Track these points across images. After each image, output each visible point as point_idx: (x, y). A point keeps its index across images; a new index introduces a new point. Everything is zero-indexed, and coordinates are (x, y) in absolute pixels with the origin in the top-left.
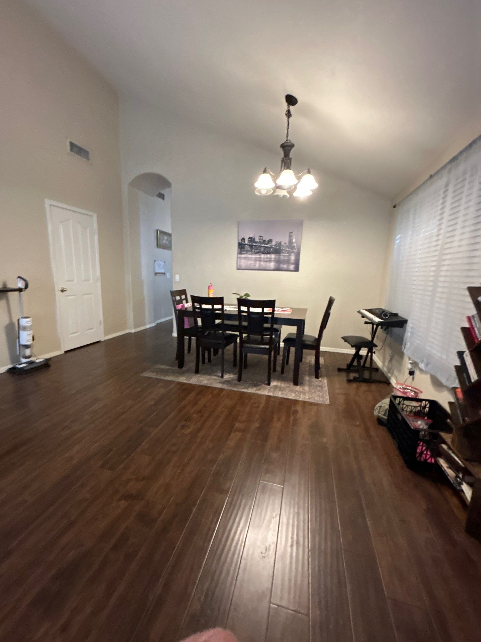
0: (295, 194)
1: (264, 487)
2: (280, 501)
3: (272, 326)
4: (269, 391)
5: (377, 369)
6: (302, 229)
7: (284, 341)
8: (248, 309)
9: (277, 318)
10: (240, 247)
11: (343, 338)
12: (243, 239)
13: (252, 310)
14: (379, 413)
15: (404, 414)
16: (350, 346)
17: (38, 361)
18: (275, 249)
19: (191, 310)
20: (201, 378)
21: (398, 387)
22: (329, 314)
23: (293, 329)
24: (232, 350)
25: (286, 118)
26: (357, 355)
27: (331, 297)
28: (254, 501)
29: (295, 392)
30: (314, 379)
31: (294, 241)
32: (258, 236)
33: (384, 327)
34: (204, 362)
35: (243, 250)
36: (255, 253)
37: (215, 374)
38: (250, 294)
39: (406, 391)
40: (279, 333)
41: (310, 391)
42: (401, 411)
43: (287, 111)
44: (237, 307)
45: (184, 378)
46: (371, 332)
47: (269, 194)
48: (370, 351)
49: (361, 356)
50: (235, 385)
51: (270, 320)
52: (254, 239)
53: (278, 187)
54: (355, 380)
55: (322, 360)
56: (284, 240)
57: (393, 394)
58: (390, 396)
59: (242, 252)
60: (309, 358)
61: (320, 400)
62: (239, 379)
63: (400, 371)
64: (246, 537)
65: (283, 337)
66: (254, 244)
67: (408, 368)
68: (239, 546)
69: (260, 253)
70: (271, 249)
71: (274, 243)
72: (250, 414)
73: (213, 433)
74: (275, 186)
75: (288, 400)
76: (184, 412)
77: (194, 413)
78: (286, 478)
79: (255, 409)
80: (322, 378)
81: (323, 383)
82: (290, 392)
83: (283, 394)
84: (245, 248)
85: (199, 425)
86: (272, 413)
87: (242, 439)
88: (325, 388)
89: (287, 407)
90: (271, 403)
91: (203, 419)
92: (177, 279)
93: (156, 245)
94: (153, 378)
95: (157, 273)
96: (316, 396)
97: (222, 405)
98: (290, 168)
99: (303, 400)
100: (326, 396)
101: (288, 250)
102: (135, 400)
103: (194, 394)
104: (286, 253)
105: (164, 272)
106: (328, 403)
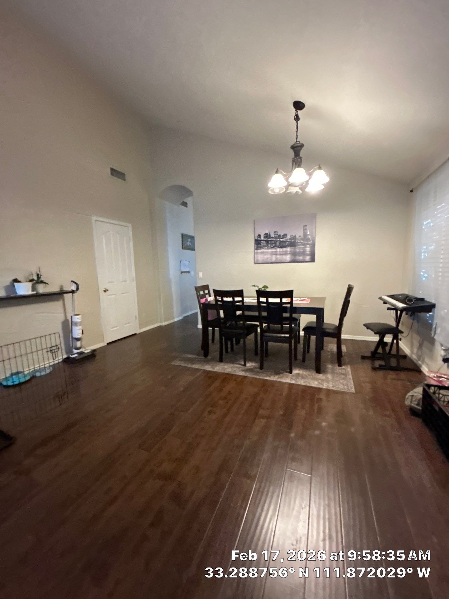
0: (307, 190)
1: (292, 476)
2: (309, 492)
3: (291, 315)
4: (292, 378)
5: (405, 357)
6: (316, 221)
7: (303, 330)
8: (267, 300)
9: (295, 307)
10: (257, 243)
11: (365, 325)
12: (259, 236)
13: (271, 300)
14: (411, 402)
15: (441, 404)
16: (372, 333)
17: (86, 352)
18: (291, 242)
19: (214, 303)
20: (225, 367)
21: (432, 375)
22: (349, 302)
23: (313, 318)
24: (254, 339)
25: (295, 122)
26: (381, 342)
27: (349, 285)
28: (282, 489)
29: (317, 379)
30: (338, 367)
31: (308, 233)
32: (273, 231)
33: (410, 313)
34: (227, 351)
35: (259, 246)
37: (238, 362)
38: (269, 287)
39: (441, 380)
40: (298, 322)
41: (333, 379)
42: (437, 401)
43: (295, 115)
44: (256, 298)
45: (210, 367)
46: (395, 318)
47: (282, 192)
48: (396, 337)
49: (386, 343)
50: (257, 373)
51: (288, 310)
52: (270, 234)
53: (290, 185)
54: (381, 368)
55: (344, 348)
56: (299, 233)
57: (426, 382)
58: (422, 384)
59: (258, 248)
60: (331, 346)
61: (344, 388)
62: (261, 368)
63: (432, 357)
64: (276, 527)
65: (302, 326)
66: (269, 239)
67: (441, 356)
68: (269, 535)
69: (276, 247)
70: (286, 243)
71: (289, 237)
72: (274, 402)
73: (238, 419)
74: (287, 185)
75: (311, 389)
76: (210, 398)
77: (220, 399)
78: (313, 468)
79: (278, 397)
80: (346, 366)
81: (347, 371)
82: (313, 380)
83: (306, 382)
84: (262, 244)
85: (225, 411)
86: (296, 401)
87: (267, 426)
88: (350, 376)
89: (310, 394)
90: (294, 391)
91: (228, 405)
92: (200, 276)
93: (182, 247)
94: (181, 366)
95: (183, 272)
96: (340, 384)
97: (245, 393)
98: (301, 167)
99: (326, 388)
100: (350, 385)
101: (303, 243)
102: (166, 386)
103: (219, 381)
104: (302, 245)
105: (188, 270)
106: (353, 391)
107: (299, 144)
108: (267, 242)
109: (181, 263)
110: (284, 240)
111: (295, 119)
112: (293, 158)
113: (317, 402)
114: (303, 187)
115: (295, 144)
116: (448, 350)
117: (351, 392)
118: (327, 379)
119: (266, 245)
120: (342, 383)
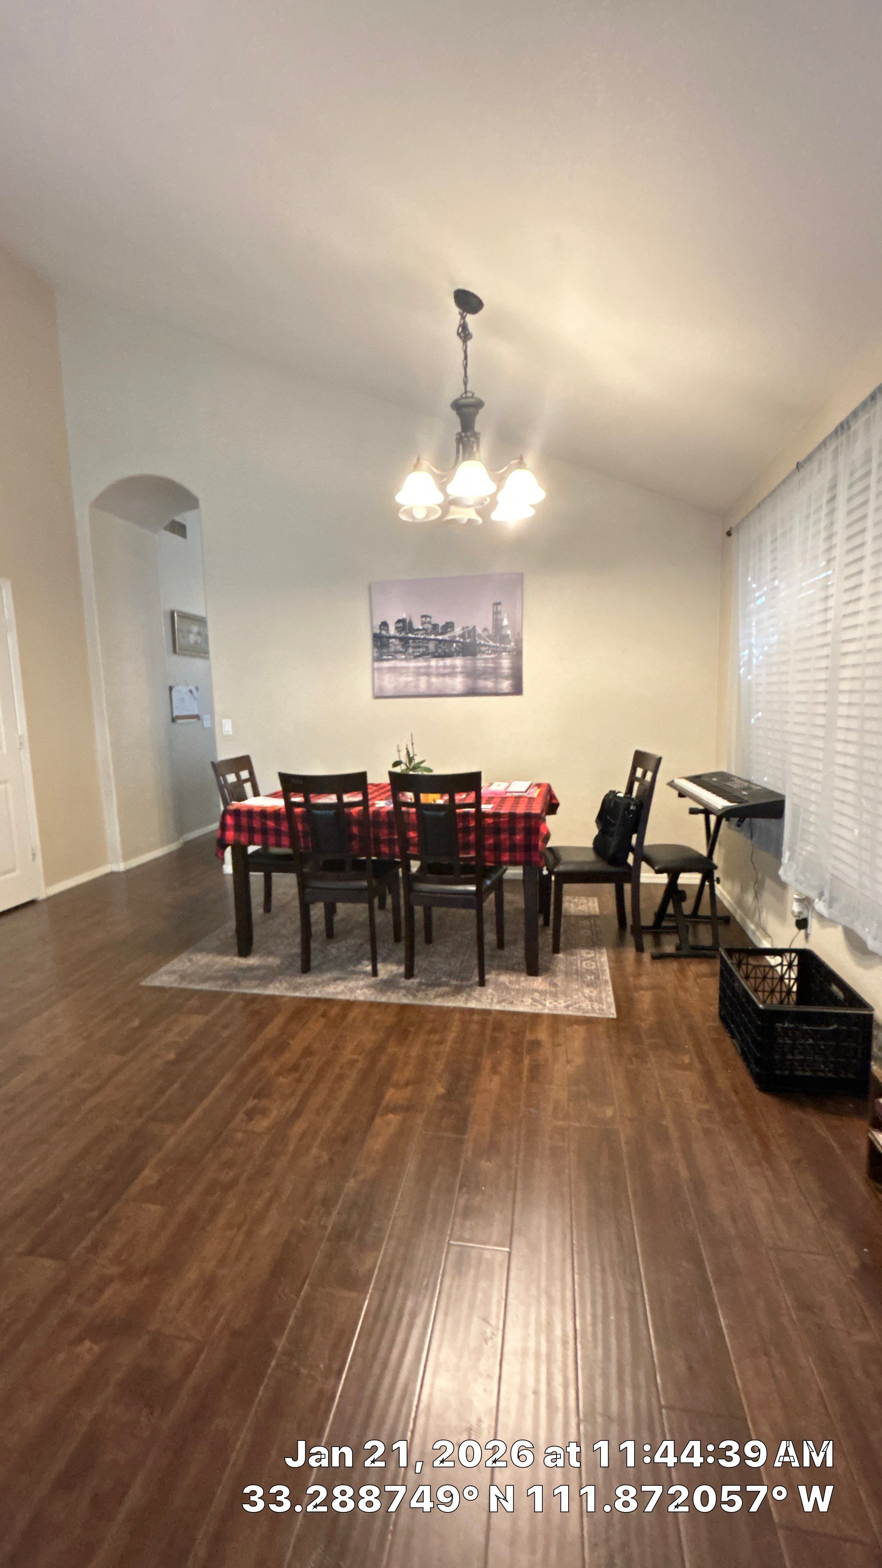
0: (495, 516)
1: (462, 1260)
2: (503, 1291)
5: (725, 918)
6: (522, 593)
10: (379, 644)
12: (384, 625)
18: (463, 644)
25: (459, 342)
26: (673, 891)
29: (530, 992)
31: (505, 622)
32: (419, 614)
33: (736, 820)
35: (385, 650)
36: (417, 657)
41: (567, 986)
43: (460, 326)
46: (705, 835)
47: (433, 517)
48: (708, 878)
49: (685, 890)
52: (410, 622)
53: (451, 502)
54: (677, 954)
55: (594, 906)
56: (483, 622)
59: (381, 655)
61: (592, 1008)
62: (409, 974)
66: (410, 635)
67: (793, 912)
69: (428, 654)
70: (453, 644)
71: (460, 630)
72: (423, 1062)
73: (328, 1123)
74: (445, 499)
75: (515, 1018)
76: (253, 1072)
77: (279, 1073)
78: (516, 1227)
79: (434, 1048)
80: (597, 950)
81: (599, 964)
82: (520, 995)
83: (504, 1001)
84: (391, 647)
85: (292, 1104)
86: (478, 1054)
87: (403, 1132)
88: (605, 976)
89: (512, 1033)
90: (475, 1027)
91: (303, 1087)
92: (227, 729)
93: (171, 649)
94: (171, 989)
95: (178, 717)
96: (583, 999)
97: (350, 1047)
98: (477, 456)
99: (551, 1012)
100: (606, 998)
101: (493, 646)
102: (123, 1052)
103: (279, 1021)
104: (490, 652)
105: (196, 712)
106: (613, 1014)
107: (471, 400)
108: (404, 641)
109: (173, 692)
110: (446, 637)
111: (459, 334)
112: (458, 434)
113: (529, 1051)
114: (485, 508)
115: (462, 397)
116: (806, 902)
117: (607, 1016)
118: (553, 989)
119: (399, 648)
120: (587, 995)
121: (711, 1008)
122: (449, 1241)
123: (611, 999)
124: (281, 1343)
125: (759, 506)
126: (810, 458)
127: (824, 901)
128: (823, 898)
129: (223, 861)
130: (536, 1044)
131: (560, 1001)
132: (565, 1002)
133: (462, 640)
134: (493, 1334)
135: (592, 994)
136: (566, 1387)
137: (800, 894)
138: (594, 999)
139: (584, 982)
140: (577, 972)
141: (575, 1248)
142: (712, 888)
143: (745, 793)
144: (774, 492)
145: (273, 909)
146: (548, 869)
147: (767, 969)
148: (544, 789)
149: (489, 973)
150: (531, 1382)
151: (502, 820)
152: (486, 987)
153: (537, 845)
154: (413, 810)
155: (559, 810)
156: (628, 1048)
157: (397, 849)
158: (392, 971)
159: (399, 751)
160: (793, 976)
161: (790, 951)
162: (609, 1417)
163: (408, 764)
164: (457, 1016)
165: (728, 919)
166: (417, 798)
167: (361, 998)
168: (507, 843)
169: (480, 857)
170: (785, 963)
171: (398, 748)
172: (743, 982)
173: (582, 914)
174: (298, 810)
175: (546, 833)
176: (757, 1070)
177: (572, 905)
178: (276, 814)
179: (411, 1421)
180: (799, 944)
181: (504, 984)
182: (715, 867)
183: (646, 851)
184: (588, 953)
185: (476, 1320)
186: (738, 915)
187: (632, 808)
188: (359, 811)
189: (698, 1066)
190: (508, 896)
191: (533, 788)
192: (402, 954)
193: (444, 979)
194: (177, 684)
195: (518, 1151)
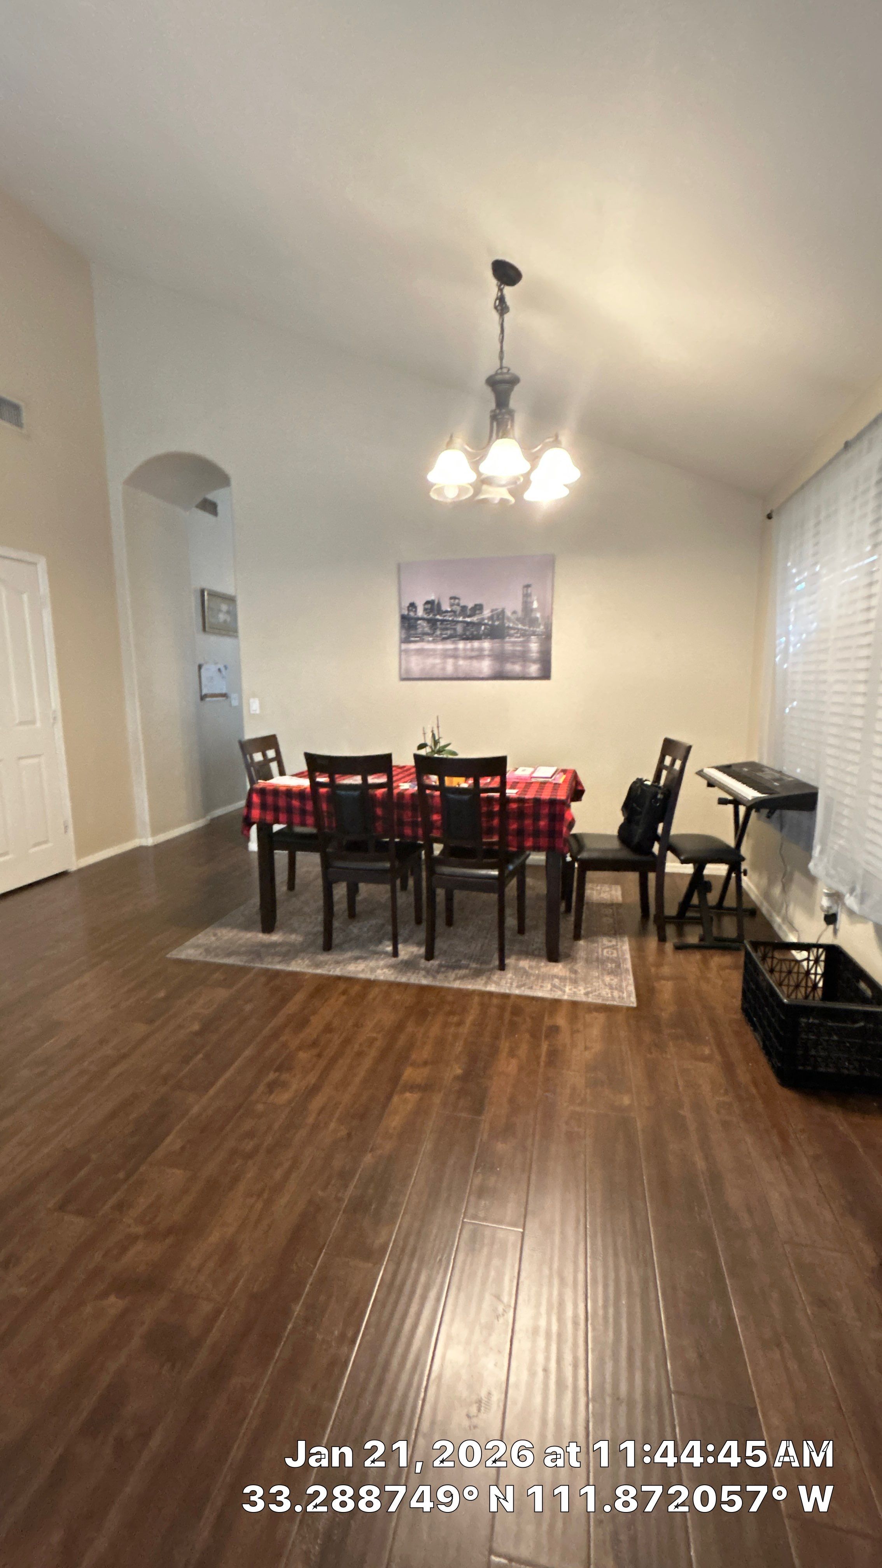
0: (528, 496)
1: (475, 1237)
2: (516, 1270)
6: (554, 576)
10: (406, 625)
12: (412, 606)
18: (491, 626)
25: (495, 316)
26: (698, 881)
28: (449, 1276)
29: (550, 978)
31: (535, 605)
32: (448, 596)
33: (766, 812)
35: (412, 632)
36: (444, 639)
41: (587, 973)
43: (497, 299)
46: (734, 826)
47: (465, 497)
48: (734, 869)
49: (711, 880)
52: (439, 605)
53: (484, 481)
54: (700, 945)
55: (616, 895)
56: (512, 605)
59: (409, 636)
61: (613, 996)
62: (429, 955)
66: (438, 617)
67: (822, 907)
69: (455, 637)
70: (481, 627)
71: (488, 613)
72: (441, 1043)
73: (346, 1098)
74: (476, 480)
75: (534, 1002)
76: (275, 1046)
77: (300, 1048)
78: (529, 1208)
79: (452, 1030)
80: (619, 939)
81: (620, 952)
82: (540, 981)
83: (524, 985)
84: (419, 628)
85: (312, 1079)
86: (496, 1037)
87: (421, 1111)
88: (626, 965)
89: (532, 1018)
90: (493, 1011)
91: (323, 1063)
92: (254, 709)
93: (201, 627)
94: (197, 961)
95: (206, 696)
96: (603, 986)
97: (370, 1024)
98: (512, 436)
99: (570, 998)
100: (627, 986)
101: (522, 629)
102: (151, 1021)
103: (300, 997)
104: (519, 635)
105: (224, 691)
106: (633, 1003)
107: (507, 376)
108: (432, 623)
109: (203, 670)
110: (475, 619)
111: (496, 308)
112: (492, 411)
113: (547, 1037)
114: (518, 487)
115: (496, 374)
116: (836, 897)
117: (627, 1005)
118: (573, 976)
119: (427, 630)
120: (607, 984)
121: (734, 1000)
122: (464, 1218)
123: (632, 988)
124: (298, 1309)
125: (802, 487)
126: (859, 437)
127: (856, 896)
128: (854, 894)
129: (248, 839)
130: (554, 1030)
131: (581, 988)
132: (585, 989)
133: (490, 623)
134: (504, 1311)
135: (613, 982)
136: (575, 1366)
137: (829, 888)
138: (614, 987)
139: (604, 969)
140: (597, 959)
141: (588, 1232)
142: (739, 880)
143: (776, 784)
144: (818, 473)
145: (297, 887)
146: (571, 856)
147: (793, 964)
148: (570, 776)
149: (509, 958)
150: (540, 1358)
151: (526, 805)
152: (505, 971)
153: (562, 831)
154: (437, 793)
155: (584, 797)
156: (647, 1037)
157: (420, 832)
158: (412, 952)
159: (424, 734)
160: (819, 971)
161: (818, 946)
162: (618, 1399)
163: (433, 747)
164: (476, 999)
165: (754, 912)
166: (442, 781)
167: (382, 978)
168: (531, 828)
169: (503, 842)
170: (812, 958)
171: (424, 731)
172: (768, 976)
173: (604, 902)
174: (323, 790)
175: (570, 819)
176: (779, 1065)
177: (595, 892)
178: (301, 794)
179: (423, 1390)
180: (827, 939)
181: (524, 968)
182: (743, 859)
183: (671, 840)
184: (610, 941)
185: (488, 1297)
186: (765, 908)
187: (659, 796)
188: (384, 792)
189: (718, 1058)
190: (529, 881)
191: (558, 774)
192: (422, 935)
193: (463, 962)
194: (206, 663)
195: (534, 1135)
